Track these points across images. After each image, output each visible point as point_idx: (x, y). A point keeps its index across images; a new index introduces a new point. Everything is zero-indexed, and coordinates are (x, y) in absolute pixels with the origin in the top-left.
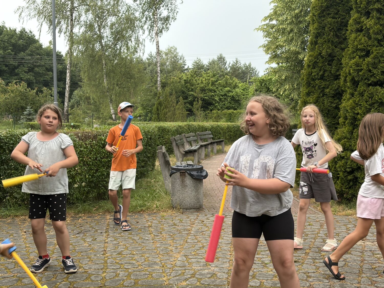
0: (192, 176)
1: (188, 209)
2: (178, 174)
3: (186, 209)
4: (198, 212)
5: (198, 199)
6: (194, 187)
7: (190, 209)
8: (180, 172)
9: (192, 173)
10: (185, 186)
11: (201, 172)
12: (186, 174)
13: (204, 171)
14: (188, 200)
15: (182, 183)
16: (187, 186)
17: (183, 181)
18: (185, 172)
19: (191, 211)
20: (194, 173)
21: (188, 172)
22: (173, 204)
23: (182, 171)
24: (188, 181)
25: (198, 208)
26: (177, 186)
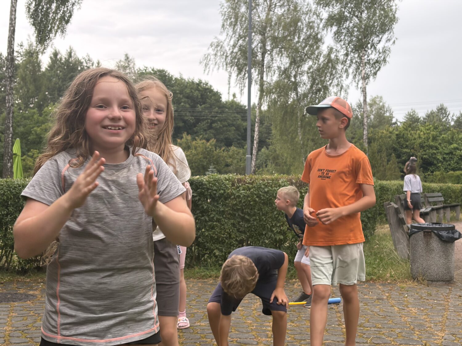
0: (440, 237)
1: (435, 281)
2: (421, 234)
3: (432, 281)
4: (448, 285)
5: (448, 268)
6: (443, 252)
7: (437, 281)
8: (424, 232)
9: (441, 234)
10: (430, 250)
11: (453, 233)
12: (433, 234)
13: (457, 231)
14: (434, 269)
15: (427, 246)
16: (434, 250)
17: (428, 244)
18: (430, 232)
19: (438, 283)
20: (444, 234)
21: (436, 232)
22: (414, 274)
23: (426, 230)
24: (435, 243)
25: (448, 281)
26: (419, 249)
